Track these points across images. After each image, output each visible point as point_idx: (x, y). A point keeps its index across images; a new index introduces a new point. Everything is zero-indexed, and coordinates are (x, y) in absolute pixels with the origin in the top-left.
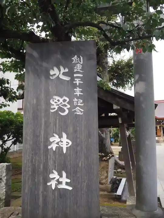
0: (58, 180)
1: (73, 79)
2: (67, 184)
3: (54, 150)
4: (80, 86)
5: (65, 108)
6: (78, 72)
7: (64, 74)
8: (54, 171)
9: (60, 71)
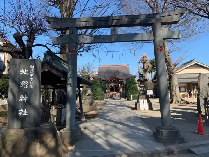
0: (23, 112)
1: (30, 74)
2: (26, 113)
3: (22, 101)
4: (32, 77)
5: (26, 86)
6: (32, 72)
7: (26, 72)
8: (21, 109)
9: (24, 71)
